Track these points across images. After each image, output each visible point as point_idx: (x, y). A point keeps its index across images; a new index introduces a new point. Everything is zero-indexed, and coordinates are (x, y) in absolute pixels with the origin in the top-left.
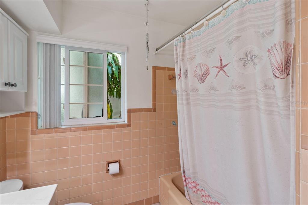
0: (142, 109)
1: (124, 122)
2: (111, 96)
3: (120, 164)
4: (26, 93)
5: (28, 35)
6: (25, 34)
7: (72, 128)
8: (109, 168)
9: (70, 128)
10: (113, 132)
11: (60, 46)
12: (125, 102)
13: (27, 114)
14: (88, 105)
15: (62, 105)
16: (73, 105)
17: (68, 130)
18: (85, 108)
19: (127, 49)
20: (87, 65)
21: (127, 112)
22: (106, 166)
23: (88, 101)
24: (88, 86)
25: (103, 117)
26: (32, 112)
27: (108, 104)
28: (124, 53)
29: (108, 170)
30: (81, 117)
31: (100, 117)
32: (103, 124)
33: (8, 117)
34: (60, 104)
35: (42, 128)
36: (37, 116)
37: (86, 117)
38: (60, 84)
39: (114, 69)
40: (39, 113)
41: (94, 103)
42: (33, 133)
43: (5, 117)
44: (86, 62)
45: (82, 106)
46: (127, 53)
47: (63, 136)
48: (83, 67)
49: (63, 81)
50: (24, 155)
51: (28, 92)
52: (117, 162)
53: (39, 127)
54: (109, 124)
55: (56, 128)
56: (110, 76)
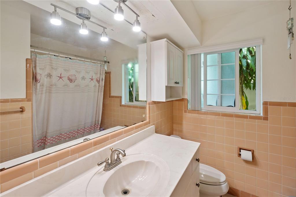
0: (286, 103)
1: (260, 114)
2: (247, 88)
3: (253, 154)
4: (182, 87)
5: (183, 52)
6: (182, 52)
7: (209, 112)
8: (240, 153)
9: (208, 112)
10: (245, 121)
11: (200, 54)
12: (260, 95)
13: (183, 100)
14: (221, 96)
15: (202, 95)
16: (210, 95)
17: (206, 113)
18: (219, 98)
19: (262, 40)
20: (220, 63)
21: (263, 105)
22: (238, 150)
23: (222, 93)
24: (222, 81)
25: (235, 107)
26: (185, 99)
27: (243, 96)
28: (260, 46)
29: (240, 155)
30: (216, 105)
31: (233, 107)
32: (235, 113)
33: (174, 100)
34: (201, 94)
35: (190, 109)
36: (187, 101)
37: (220, 105)
38: (201, 80)
39: (249, 61)
40: (188, 100)
41: (226, 95)
42: (185, 112)
43: (173, 101)
44: (219, 62)
45: (216, 96)
46: (262, 45)
47: (203, 117)
48: (217, 66)
49: (202, 78)
50: (181, 124)
51: (183, 86)
52: (251, 151)
53: (188, 109)
54: (241, 114)
55: (198, 110)
56: (245, 69)
